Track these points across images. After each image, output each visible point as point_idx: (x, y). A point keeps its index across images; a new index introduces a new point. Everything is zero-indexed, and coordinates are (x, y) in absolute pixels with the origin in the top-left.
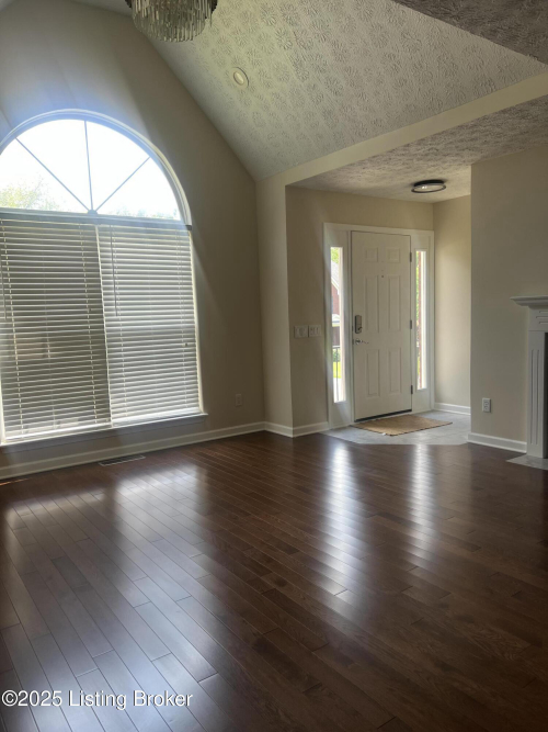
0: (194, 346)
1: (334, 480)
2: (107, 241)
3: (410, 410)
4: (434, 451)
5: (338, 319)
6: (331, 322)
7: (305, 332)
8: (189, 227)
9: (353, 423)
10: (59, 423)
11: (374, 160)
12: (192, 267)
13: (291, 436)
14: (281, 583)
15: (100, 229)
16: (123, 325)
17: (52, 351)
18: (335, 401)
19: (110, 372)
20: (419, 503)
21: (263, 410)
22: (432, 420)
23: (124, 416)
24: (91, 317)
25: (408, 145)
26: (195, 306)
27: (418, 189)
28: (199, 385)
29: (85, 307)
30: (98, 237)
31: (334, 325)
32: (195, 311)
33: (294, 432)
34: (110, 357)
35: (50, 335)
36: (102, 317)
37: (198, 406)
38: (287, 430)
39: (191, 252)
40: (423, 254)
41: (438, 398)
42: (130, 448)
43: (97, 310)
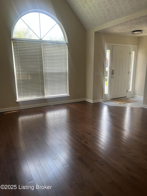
0: (67, 77)
1: (103, 116)
2: (44, 47)
3: (126, 97)
4: (132, 109)
5: (107, 69)
6: (105, 70)
7: (98, 74)
8: (67, 44)
9: (110, 100)
10: (32, 96)
11: (121, 24)
12: (67, 54)
13: (92, 103)
14: (86, 143)
15: (43, 44)
16: (48, 71)
17: (30, 77)
18: (105, 94)
19: (45, 83)
20: (126, 124)
21: (85, 95)
22: (132, 100)
23: (48, 95)
24: (40, 69)
25: (132, 20)
26: (68, 66)
27: (134, 33)
28: (68, 88)
29: (38, 66)
30: (42, 46)
31: (106, 71)
32: (68, 67)
33: (93, 102)
34: (45, 79)
35: (29, 73)
36: (43, 70)
37: (67, 93)
38: (91, 101)
39: (67, 51)
40: (134, 52)
41: (134, 94)
42: (49, 103)
43: (41, 67)
